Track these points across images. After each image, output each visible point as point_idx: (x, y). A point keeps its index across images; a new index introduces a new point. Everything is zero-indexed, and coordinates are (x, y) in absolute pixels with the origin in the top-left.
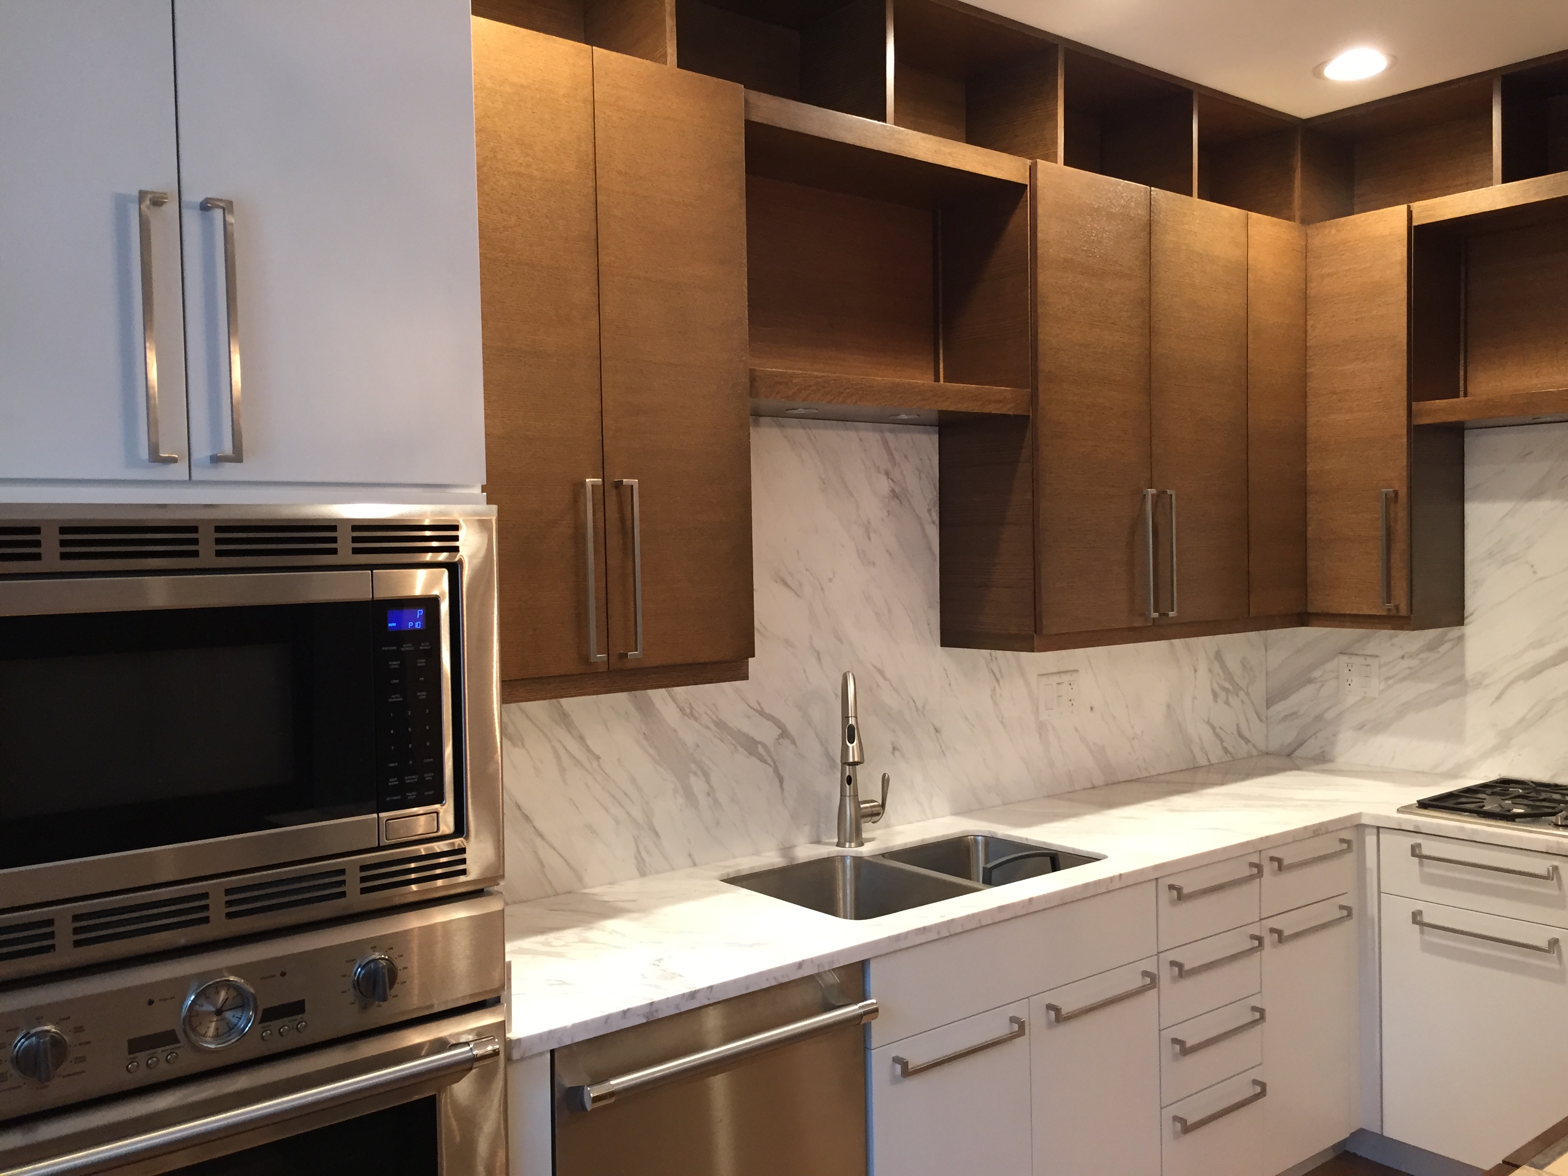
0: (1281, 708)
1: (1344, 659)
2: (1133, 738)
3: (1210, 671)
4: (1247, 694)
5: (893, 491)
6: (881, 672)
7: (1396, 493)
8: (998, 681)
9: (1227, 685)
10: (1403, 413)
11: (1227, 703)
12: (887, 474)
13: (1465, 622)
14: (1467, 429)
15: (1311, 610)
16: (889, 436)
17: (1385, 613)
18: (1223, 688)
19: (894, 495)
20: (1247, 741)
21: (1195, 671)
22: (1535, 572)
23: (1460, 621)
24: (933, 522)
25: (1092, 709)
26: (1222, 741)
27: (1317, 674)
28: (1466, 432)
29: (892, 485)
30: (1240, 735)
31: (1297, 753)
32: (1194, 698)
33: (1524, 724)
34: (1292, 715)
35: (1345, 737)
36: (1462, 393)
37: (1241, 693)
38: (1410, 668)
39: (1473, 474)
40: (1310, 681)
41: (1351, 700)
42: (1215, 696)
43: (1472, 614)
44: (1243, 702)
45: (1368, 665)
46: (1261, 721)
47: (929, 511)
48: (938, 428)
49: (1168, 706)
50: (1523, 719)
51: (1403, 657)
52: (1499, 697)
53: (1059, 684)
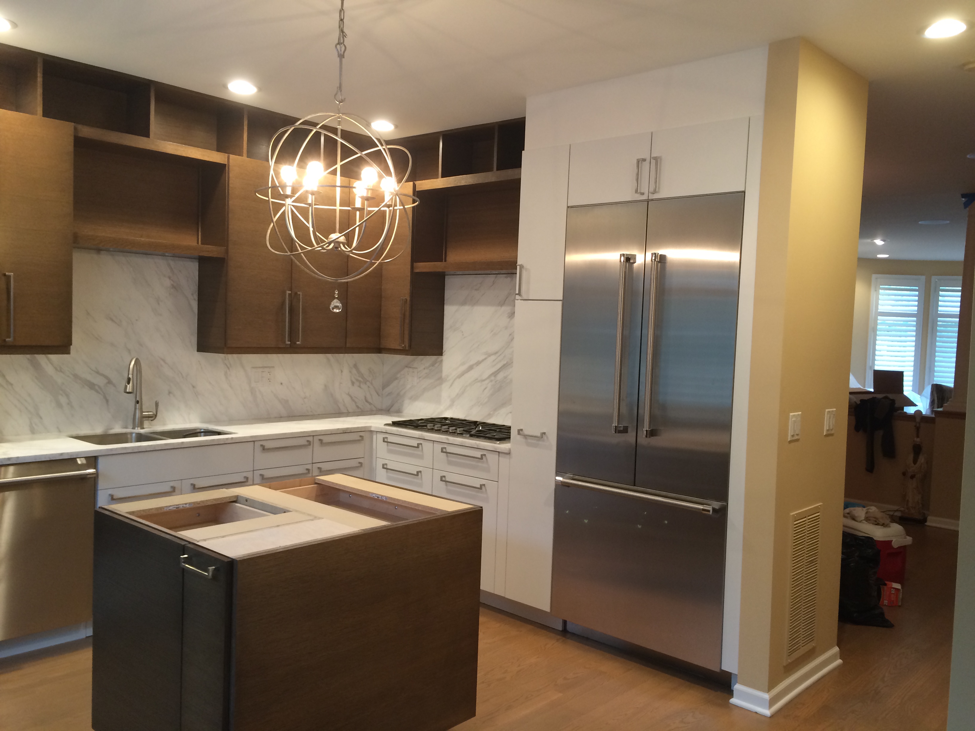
0: (388, 390)
1: (406, 369)
2: (305, 398)
4: (372, 384)
5: (172, 285)
6: (164, 361)
7: (407, 300)
8: (229, 368)
10: (409, 267)
11: (360, 387)
13: (443, 354)
14: (446, 275)
15: (382, 346)
17: (402, 349)
18: (357, 380)
20: (370, 404)
21: (342, 372)
22: (463, 335)
23: (441, 353)
24: (195, 299)
25: (281, 384)
26: (356, 403)
27: (399, 375)
28: (446, 277)
29: (172, 282)
30: (367, 401)
31: (391, 410)
32: (341, 383)
34: (390, 394)
35: (407, 402)
36: (444, 260)
37: (368, 383)
38: (426, 373)
39: (448, 294)
40: (396, 379)
41: (408, 386)
43: (445, 351)
44: (369, 387)
45: (413, 372)
46: (379, 395)
47: (192, 294)
48: (198, 260)
49: (326, 386)
50: (458, 394)
51: (424, 369)
52: (451, 386)
53: (263, 372)
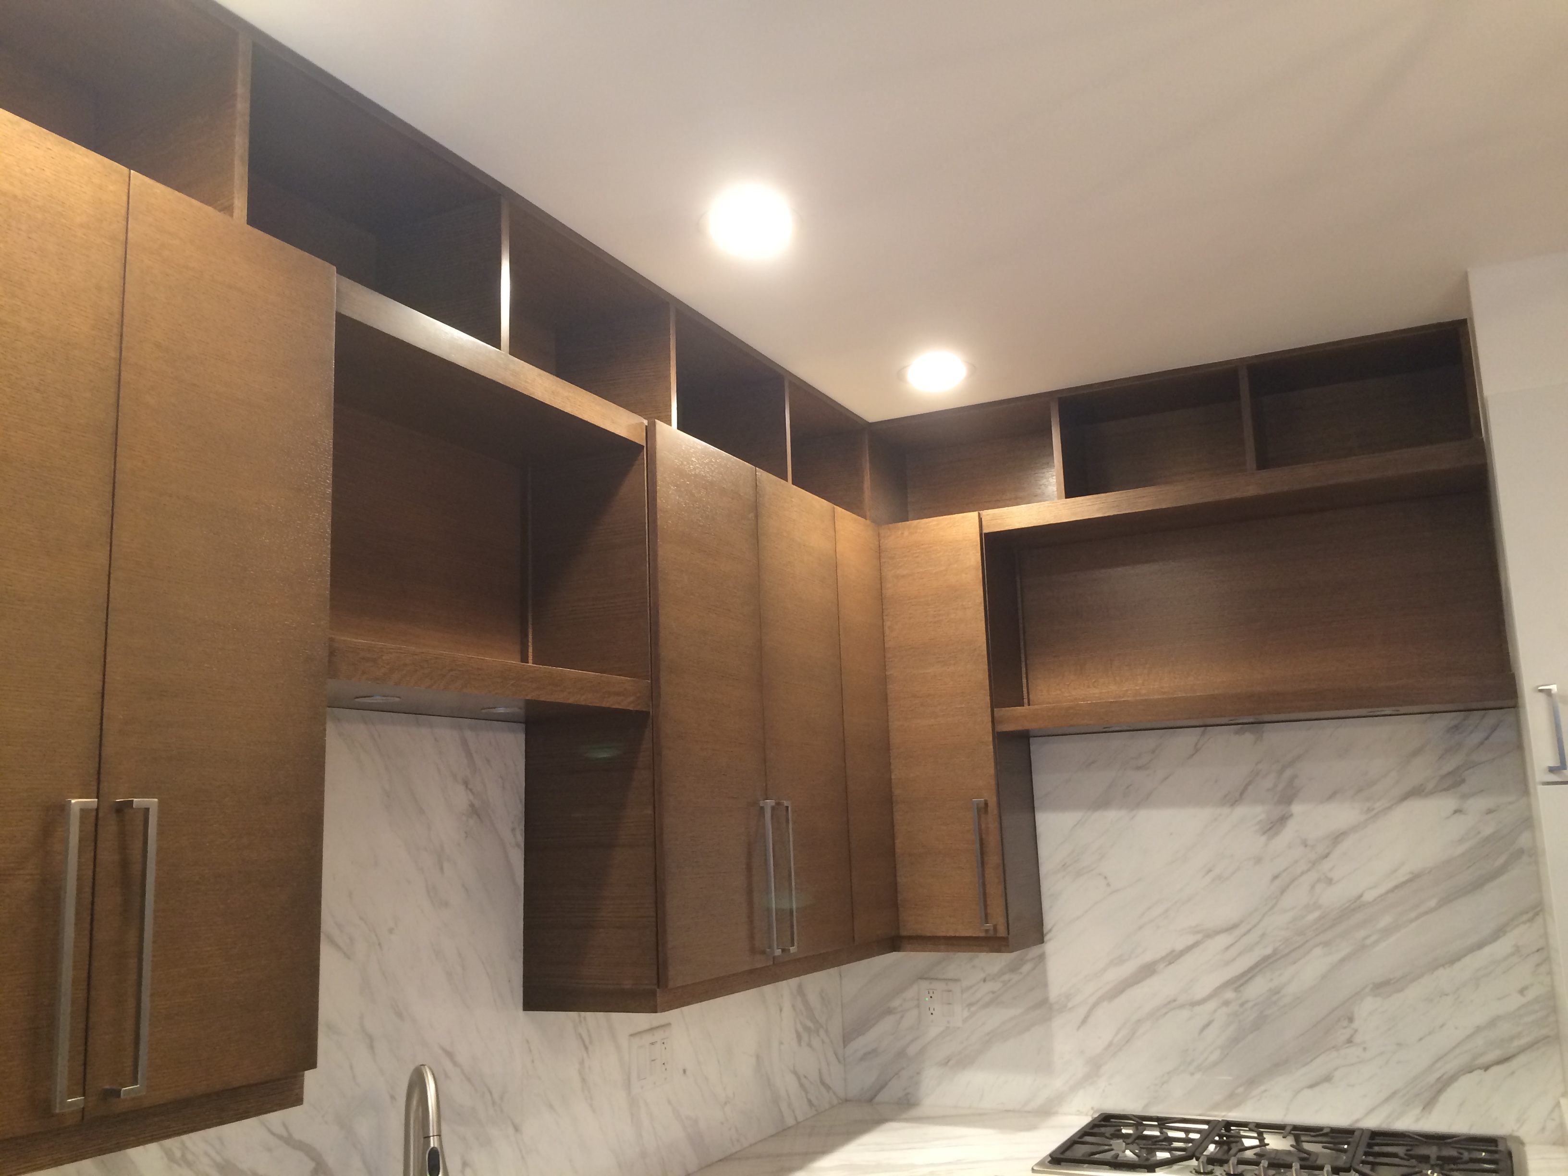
0: (860, 1044)
1: (924, 985)
2: (726, 1103)
3: (793, 1006)
4: (827, 1031)
5: (472, 805)
6: (450, 1055)
7: (986, 804)
8: (586, 1048)
9: (809, 1024)
10: (987, 719)
11: (810, 1045)
12: (466, 783)
13: (1046, 939)
14: (1032, 737)
15: (904, 933)
16: (469, 734)
17: (983, 934)
18: (806, 1028)
19: (474, 811)
20: (828, 1088)
21: (781, 1010)
22: (1108, 885)
23: (1040, 939)
24: (518, 845)
25: (684, 1071)
26: (806, 1092)
27: (896, 1003)
28: (1031, 740)
29: (471, 797)
30: (823, 1083)
31: (879, 1098)
32: (781, 1043)
33: (1114, 1049)
34: (873, 1053)
35: (930, 1076)
36: (1026, 701)
37: (822, 1033)
38: (993, 992)
39: (1042, 783)
40: (890, 1012)
41: (934, 1031)
42: (799, 1038)
43: (1050, 930)
44: (823, 1042)
45: (950, 991)
46: (839, 1061)
47: (513, 830)
48: (523, 726)
49: (758, 1057)
50: (1110, 1044)
51: (985, 980)
52: (1084, 1021)
53: (652, 1044)
